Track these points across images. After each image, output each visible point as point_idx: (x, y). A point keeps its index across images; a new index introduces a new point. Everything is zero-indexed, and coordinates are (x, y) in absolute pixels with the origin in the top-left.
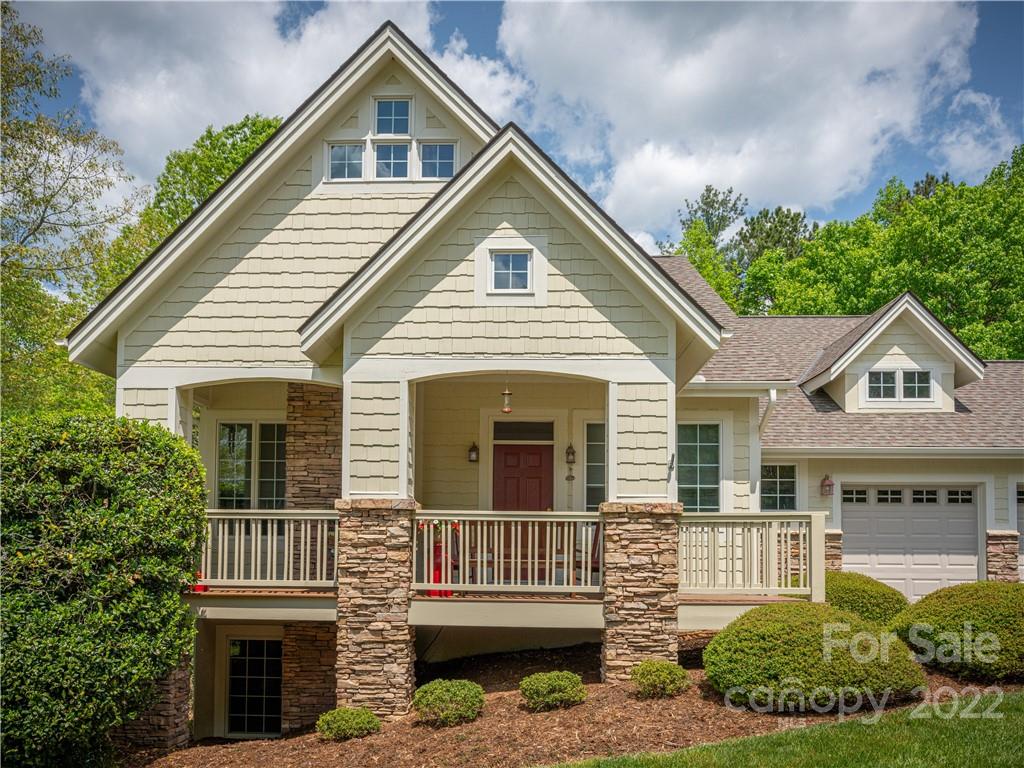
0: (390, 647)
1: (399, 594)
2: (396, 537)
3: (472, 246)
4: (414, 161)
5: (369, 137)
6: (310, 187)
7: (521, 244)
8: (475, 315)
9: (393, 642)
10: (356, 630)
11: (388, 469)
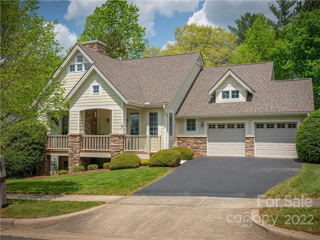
0: (76, 161)
1: (78, 151)
2: (77, 140)
3: (90, 85)
4: (83, 67)
5: (76, 63)
6: (67, 74)
7: (98, 84)
8: (90, 98)
9: (77, 160)
10: (71, 158)
11: (76, 128)
